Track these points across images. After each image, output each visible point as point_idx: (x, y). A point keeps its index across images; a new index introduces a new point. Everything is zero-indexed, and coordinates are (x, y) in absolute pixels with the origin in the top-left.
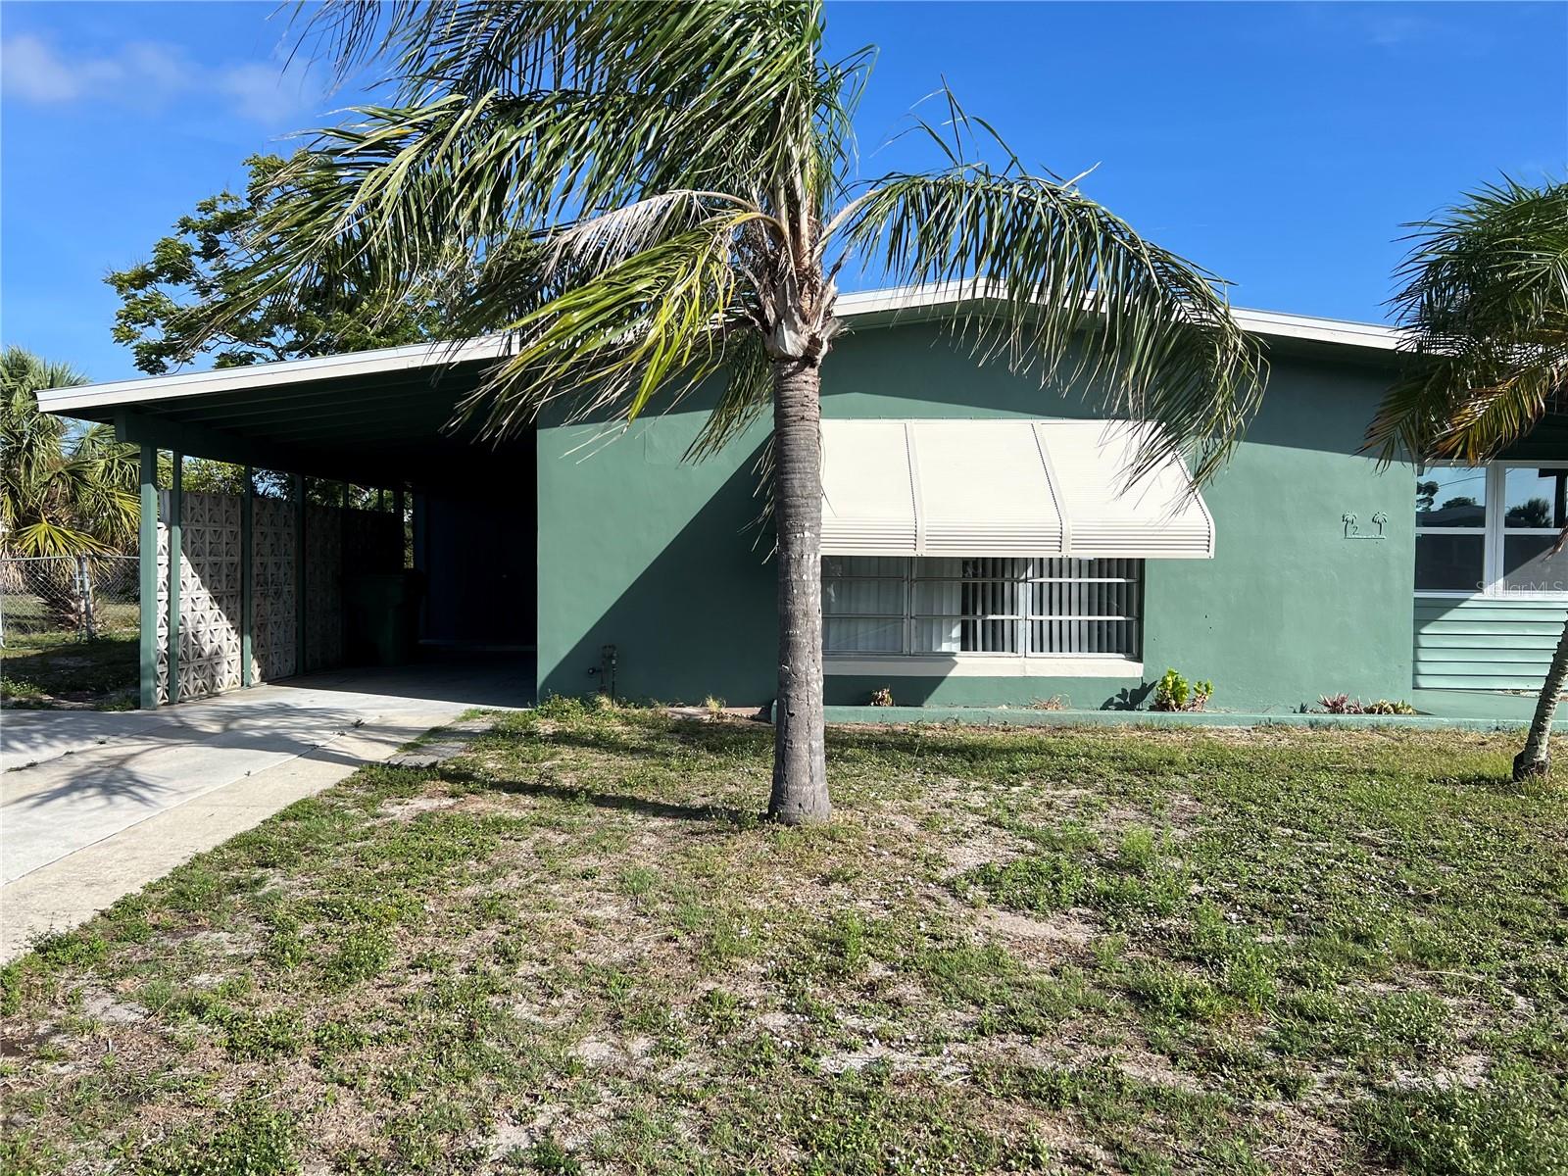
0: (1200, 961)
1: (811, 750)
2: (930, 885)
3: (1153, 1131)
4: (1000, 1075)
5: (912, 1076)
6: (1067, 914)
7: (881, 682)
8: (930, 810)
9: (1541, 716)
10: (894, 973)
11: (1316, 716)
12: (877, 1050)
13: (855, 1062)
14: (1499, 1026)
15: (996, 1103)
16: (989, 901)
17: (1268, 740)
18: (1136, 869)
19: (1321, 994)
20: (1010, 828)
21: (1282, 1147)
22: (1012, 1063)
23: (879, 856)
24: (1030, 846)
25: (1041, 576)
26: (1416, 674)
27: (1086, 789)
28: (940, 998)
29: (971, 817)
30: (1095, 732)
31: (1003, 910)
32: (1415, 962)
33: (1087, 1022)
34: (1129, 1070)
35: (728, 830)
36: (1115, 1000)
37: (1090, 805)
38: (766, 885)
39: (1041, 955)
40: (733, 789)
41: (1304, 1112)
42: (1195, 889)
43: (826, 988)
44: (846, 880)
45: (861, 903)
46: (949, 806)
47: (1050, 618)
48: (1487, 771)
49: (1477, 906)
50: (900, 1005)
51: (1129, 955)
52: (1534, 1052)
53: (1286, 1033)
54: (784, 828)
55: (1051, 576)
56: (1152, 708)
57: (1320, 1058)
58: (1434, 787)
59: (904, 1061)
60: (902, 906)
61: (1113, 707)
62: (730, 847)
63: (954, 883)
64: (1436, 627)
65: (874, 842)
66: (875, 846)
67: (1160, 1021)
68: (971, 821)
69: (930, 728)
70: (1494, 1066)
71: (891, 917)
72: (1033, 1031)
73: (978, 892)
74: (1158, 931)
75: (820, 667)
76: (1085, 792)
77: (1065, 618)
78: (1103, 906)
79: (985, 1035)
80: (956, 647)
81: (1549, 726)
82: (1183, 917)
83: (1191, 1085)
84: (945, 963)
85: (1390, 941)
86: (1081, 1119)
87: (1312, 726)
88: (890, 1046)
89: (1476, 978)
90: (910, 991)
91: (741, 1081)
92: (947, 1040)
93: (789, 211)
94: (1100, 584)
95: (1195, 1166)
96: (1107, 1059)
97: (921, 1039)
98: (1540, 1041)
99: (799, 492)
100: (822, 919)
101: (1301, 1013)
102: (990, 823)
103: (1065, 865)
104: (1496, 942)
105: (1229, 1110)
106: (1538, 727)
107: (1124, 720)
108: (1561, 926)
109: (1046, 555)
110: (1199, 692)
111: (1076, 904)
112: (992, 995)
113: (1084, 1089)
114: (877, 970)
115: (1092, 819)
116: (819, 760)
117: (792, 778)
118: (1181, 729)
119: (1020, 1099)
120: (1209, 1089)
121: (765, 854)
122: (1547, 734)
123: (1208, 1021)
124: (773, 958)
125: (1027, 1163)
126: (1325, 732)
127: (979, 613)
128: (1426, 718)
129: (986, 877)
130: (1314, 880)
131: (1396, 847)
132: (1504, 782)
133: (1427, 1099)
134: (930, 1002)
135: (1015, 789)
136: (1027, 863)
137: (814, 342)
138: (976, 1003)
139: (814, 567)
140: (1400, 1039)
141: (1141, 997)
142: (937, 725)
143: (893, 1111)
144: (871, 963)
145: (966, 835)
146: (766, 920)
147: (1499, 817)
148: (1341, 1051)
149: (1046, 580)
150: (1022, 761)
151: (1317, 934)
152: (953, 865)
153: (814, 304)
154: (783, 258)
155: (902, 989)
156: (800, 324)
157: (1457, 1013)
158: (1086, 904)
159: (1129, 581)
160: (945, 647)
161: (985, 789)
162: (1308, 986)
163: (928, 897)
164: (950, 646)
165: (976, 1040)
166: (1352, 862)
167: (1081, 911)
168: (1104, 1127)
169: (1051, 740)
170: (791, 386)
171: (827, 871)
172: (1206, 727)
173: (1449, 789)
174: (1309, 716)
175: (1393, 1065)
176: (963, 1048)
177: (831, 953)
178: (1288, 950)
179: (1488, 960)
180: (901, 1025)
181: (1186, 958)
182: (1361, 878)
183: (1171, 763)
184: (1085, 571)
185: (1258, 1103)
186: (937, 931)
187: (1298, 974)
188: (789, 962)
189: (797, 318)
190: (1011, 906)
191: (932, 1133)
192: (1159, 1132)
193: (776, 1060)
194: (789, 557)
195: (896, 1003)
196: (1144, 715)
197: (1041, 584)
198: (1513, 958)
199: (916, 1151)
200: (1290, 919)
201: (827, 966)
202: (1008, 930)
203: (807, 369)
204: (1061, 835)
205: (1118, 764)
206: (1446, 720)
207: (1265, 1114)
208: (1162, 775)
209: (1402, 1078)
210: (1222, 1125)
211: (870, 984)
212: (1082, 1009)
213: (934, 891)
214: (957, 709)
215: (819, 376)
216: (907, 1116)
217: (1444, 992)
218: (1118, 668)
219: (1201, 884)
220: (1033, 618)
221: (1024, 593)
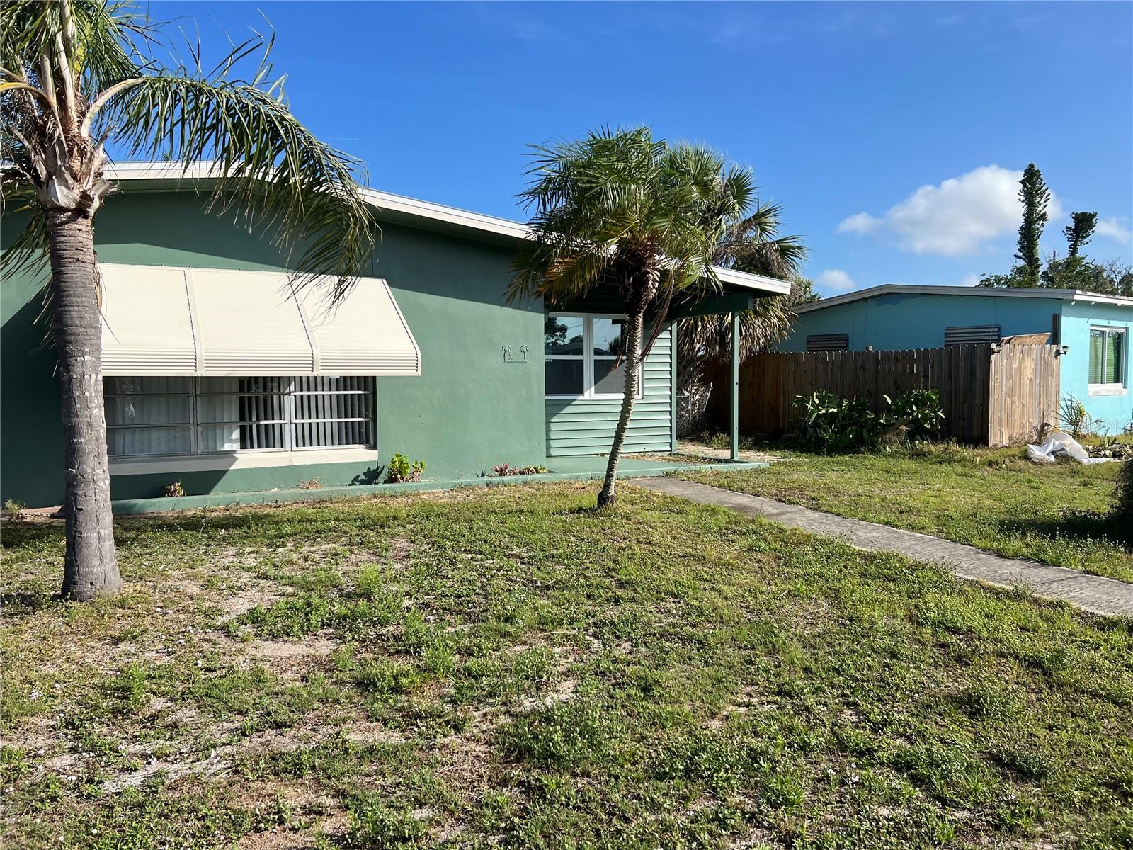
0: (407, 652)
1: (100, 537)
2: (208, 630)
3: (368, 776)
4: (257, 763)
5: (184, 779)
6: (315, 635)
7: (173, 478)
8: (211, 573)
9: (610, 468)
10: (173, 703)
11: (490, 479)
12: (155, 765)
13: (135, 780)
14: (583, 661)
15: (252, 784)
16: (256, 635)
17: (460, 497)
18: (367, 595)
19: (482, 661)
20: (275, 579)
21: (452, 765)
22: (267, 752)
23: (165, 614)
24: (290, 590)
25: (302, 390)
26: (549, 448)
27: (334, 543)
28: (212, 715)
29: (244, 575)
30: (344, 501)
31: (267, 640)
32: (539, 629)
33: (326, 710)
34: (355, 738)
35: (22, 613)
36: (347, 690)
37: (336, 555)
38: (58, 653)
39: (294, 668)
40: (31, 577)
41: (468, 740)
42: (407, 603)
43: (112, 727)
44: (134, 638)
45: (147, 654)
46: (226, 568)
47: (310, 421)
48: (585, 505)
49: (575, 588)
50: (177, 727)
51: (359, 656)
52: (601, 672)
53: (459, 690)
54: (77, 604)
55: (309, 390)
56: (386, 482)
57: (479, 701)
58: (556, 517)
59: (176, 770)
60: (183, 651)
61: (358, 483)
62: (23, 626)
63: (228, 626)
64: (559, 418)
65: (161, 604)
66: (161, 608)
67: (377, 699)
68: (245, 577)
69: (215, 511)
70: (579, 685)
71: (173, 660)
72: (284, 724)
73: (249, 630)
74: (380, 637)
75: (106, 467)
76: (334, 545)
77: (321, 420)
78: (341, 625)
79: (247, 735)
80: (236, 446)
81: (614, 474)
82: (398, 623)
83: (396, 738)
84: (216, 687)
85: (526, 617)
86: (317, 780)
87: (488, 485)
88: (166, 761)
89: (573, 632)
90: (186, 715)
91: (28, 817)
92: (215, 746)
93: (56, 86)
94: (345, 395)
95: (395, 793)
96: (338, 734)
97: (193, 750)
98: (604, 665)
99: (78, 322)
100: (111, 672)
101: (470, 675)
102: (259, 577)
103: (315, 599)
104: (584, 608)
105: (420, 749)
106: (609, 476)
107: (365, 492)
108: (618, 593)
109: (304, 374)
110: (416, 468)
111: (322, 626)
112: (254, 704)
113: (321, 758)
114: (158, 704)
115: (337, 564)
116: (109, 544)
117: (82, 562)
118: (404, 495)
119: (271, 777)
120: (408, 738)
121: (57, 628)
122: (614, 479)
123: (410, 692)
124: (62, 711)
125: (274, 822)
126: (495, 489)
127: (254, 419)
128: (553, 475)
129: (255, 618)
130: (483, 586)
131: (531, 558)
132: (592, 510)
133: (541, 714)
134: (202, 720)
135: (280, 550)
136: (287, 603)
137: (86, 198)
138: (240, 713)
139: (96, 385)
140: (527, 678)
141: (365, 685)
142: (222, 507)
143: (166, 811)
144: (153, 699)
145: (240, 588)
146: (57, 682)
147: (589, 531)
148: (492, 694)
149: (305, 393)
150: (288, 528)
151: (483, 621)
152: (227, 612)
153: (84, 166)
154: (50, 124)
155: (180, 714)
156: (71, 181)
157: (560, 657)
158: (329, 626)
159: (366, 392)
160: (227, 447)
161: (257, 553)
162: (473, 656)
163: (206, 640)
164: (232, 445)
165: (239, 741)
166: (506, 571)
167: (326, 631)
168: (334, 782)
169: (311, 511)
170: (65, 233)
171: (117, 634)
172: (421, 491)
173: (563, 518)
174: (487, 479)
175: (523, 697)
176: (228, 749)
177: (118, 697)
178: (465, 634)
179: (579, 621)
180: (177, 742)
181: (398, 652)
182: (511, 581)
183: (395, 518)
184: (334, 385)
185: (440, 740)
186: (212, 665)
187: (469, 649)
188: (78, 712)
189: (67, 176)
190: (274, 636)
191: (199, 819)
192: (372, 776)
193: (61, 793)
194: (71, 378)
195: (173, 726)
196: (380, 486)
197: (302, 396)
198: (593, 617)
199: (184, 837)
200: (467, 614)
201: (113, 709)
202: (270, 654)
203: (80, 219)
204: (313, 579)
205: (359, 523)
206: (564, 475)
207: (444, 746)
208: (389, 527)
209: (527, 704)
210: (415, 761)
211: (151, 716)
212: (322, 701)
213: (211, 634)
214: (237, 495)
215: (93, 226)
216: (178, 811)
217: (554, 645)
218: (360, 455)
219: (411, 599)
220: (296, 421)
221: (289, 403)
